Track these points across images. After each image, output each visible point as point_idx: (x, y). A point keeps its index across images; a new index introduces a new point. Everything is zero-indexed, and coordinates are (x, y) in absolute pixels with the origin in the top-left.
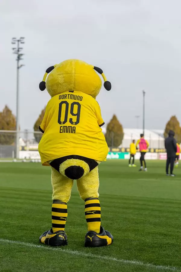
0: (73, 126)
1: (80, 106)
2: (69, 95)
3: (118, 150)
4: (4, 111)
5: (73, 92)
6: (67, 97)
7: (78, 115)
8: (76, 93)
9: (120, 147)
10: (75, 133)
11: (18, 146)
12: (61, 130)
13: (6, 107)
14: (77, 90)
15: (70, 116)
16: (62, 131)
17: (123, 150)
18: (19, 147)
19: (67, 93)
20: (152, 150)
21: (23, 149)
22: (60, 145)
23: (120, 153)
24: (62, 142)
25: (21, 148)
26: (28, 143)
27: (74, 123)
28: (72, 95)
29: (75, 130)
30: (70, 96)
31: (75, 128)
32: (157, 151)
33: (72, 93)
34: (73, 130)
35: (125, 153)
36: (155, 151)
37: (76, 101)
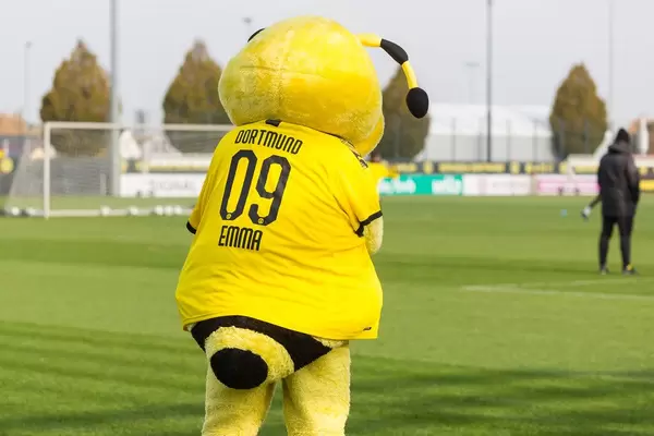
0: (256, 227)
1: (289, 168)
2: (263, 131)
3: (412, 167)
4: (73, 55)
5: (275, 123)
6: (257, 140)
7: (277, 196)
8: (284, 130)
9: (420, 157)
10: (257, 249)
11: (116, 161)
12: (222, 237)
13: (80, 45)
14: (291, 121)
15: (253, 197)
16: (223, 241)
17: (428, 168)
18: (120, 164)
19: (261, 126)
20: (515, 168)
21: (132, 168)
22: (214, 283)
23: (419, 176)
24: (219, 273)
25: (124, 166)
26: (147, 146)
27: (261, 221)
28: (273, 133)
29: (258, 242)
30: (265, 134)
31: (261, 233)
32: (529, 168)
33: (273, 129)
34: (253, 242)
35: (436, 175)
36: (522, 171)
37: (281, 153)
